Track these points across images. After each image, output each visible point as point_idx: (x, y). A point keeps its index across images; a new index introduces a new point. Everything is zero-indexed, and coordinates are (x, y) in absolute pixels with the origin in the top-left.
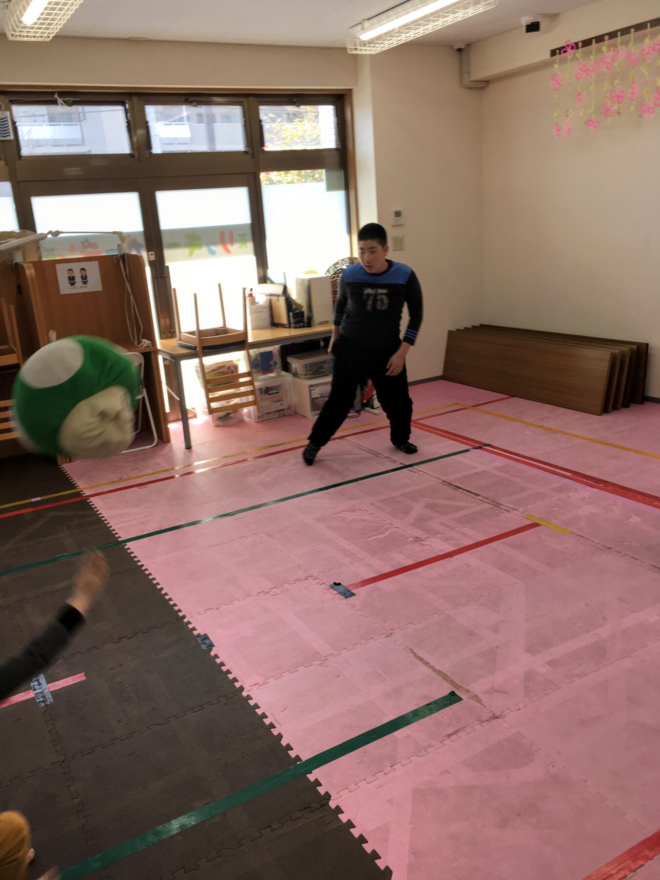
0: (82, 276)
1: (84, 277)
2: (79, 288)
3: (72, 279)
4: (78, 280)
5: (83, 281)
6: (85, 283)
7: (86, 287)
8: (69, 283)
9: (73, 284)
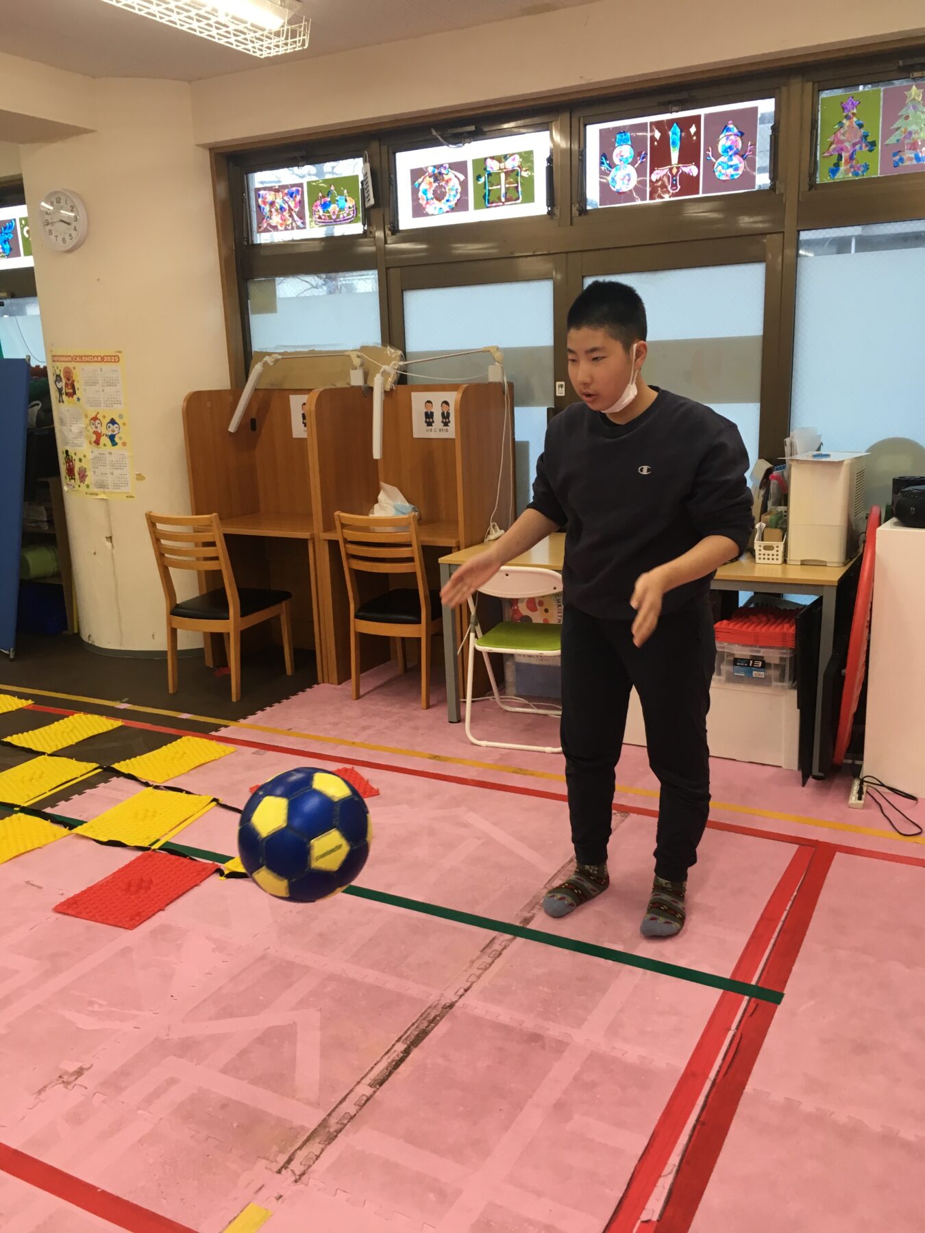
0: (443, 414)
1: (446, 414)
2: (438, 432)
3: (429, 416)
4: (438, 418)
5: (444, 420)
6: (446, 424)
7: (447, 431)
8: (426, 422)
9: (429, 424)
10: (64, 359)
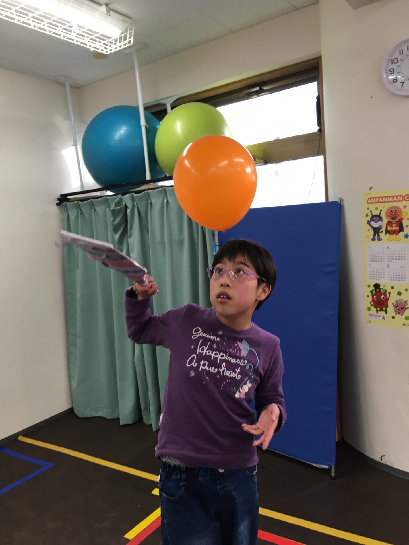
10: (389, 199)
